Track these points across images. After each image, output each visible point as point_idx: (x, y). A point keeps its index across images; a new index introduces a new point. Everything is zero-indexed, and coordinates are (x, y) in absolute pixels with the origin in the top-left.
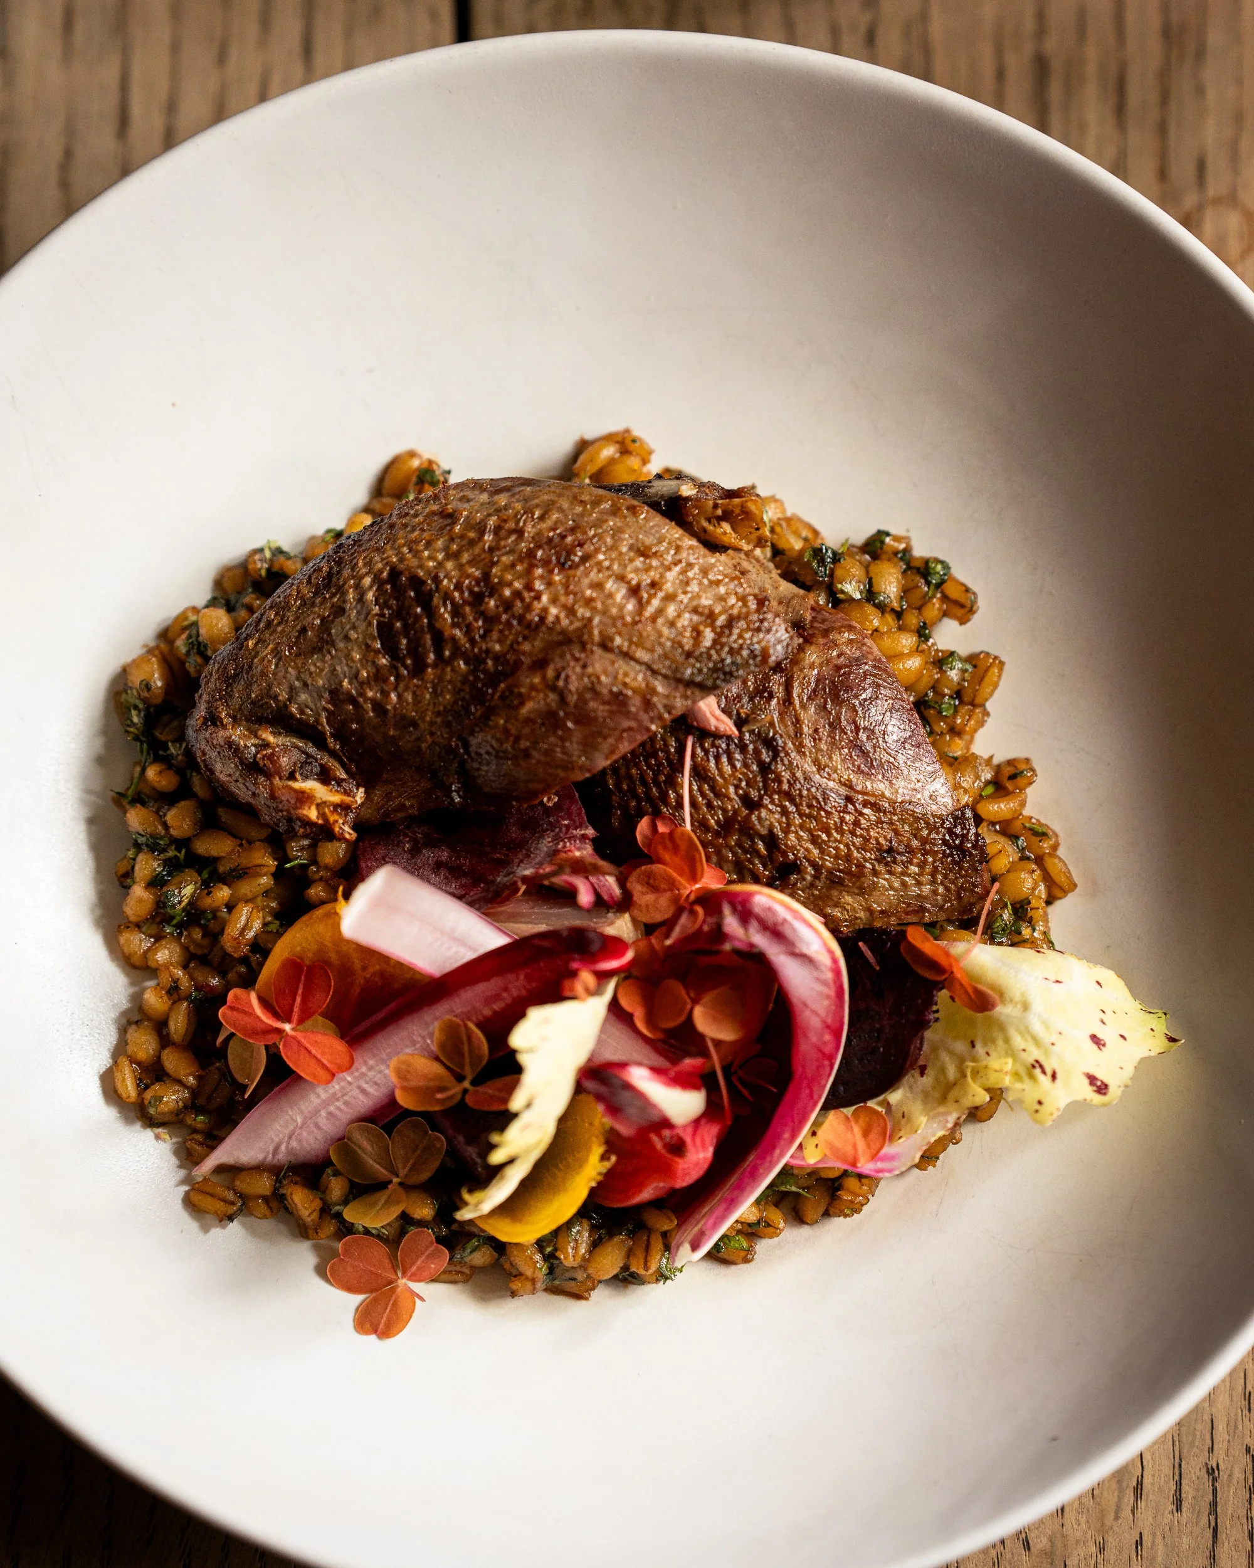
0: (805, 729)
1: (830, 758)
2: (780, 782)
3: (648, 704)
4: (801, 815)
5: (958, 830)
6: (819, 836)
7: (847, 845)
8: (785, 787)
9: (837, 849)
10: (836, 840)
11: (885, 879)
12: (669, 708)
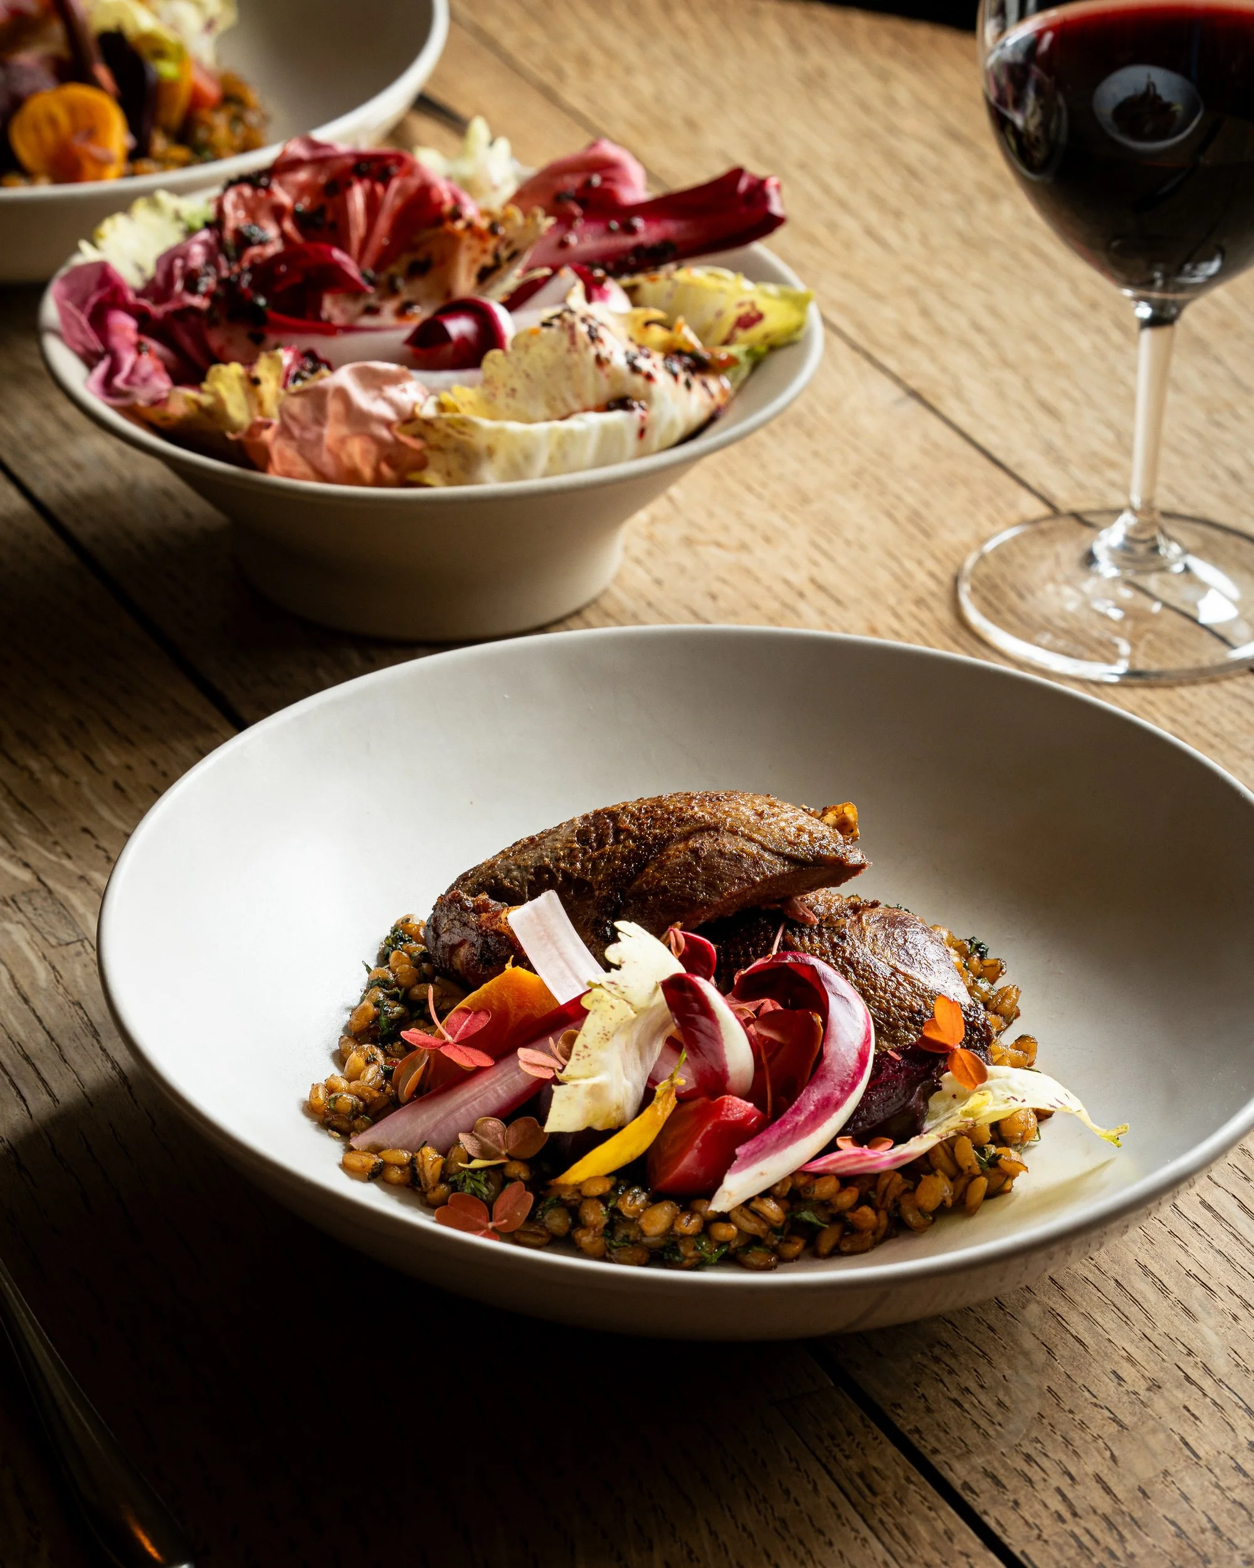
0: (868, 933)
1: (883, 950)
2: (844, 952)
3: (756, 863)
4: (856, 975)
5: (972, 1013)
6: (868, 990)
7: (888, 1002)
8: (847, 954)
9: (880, 1002)
10: (880, 997)
11: (914, 1035)
12: (770, 869)
